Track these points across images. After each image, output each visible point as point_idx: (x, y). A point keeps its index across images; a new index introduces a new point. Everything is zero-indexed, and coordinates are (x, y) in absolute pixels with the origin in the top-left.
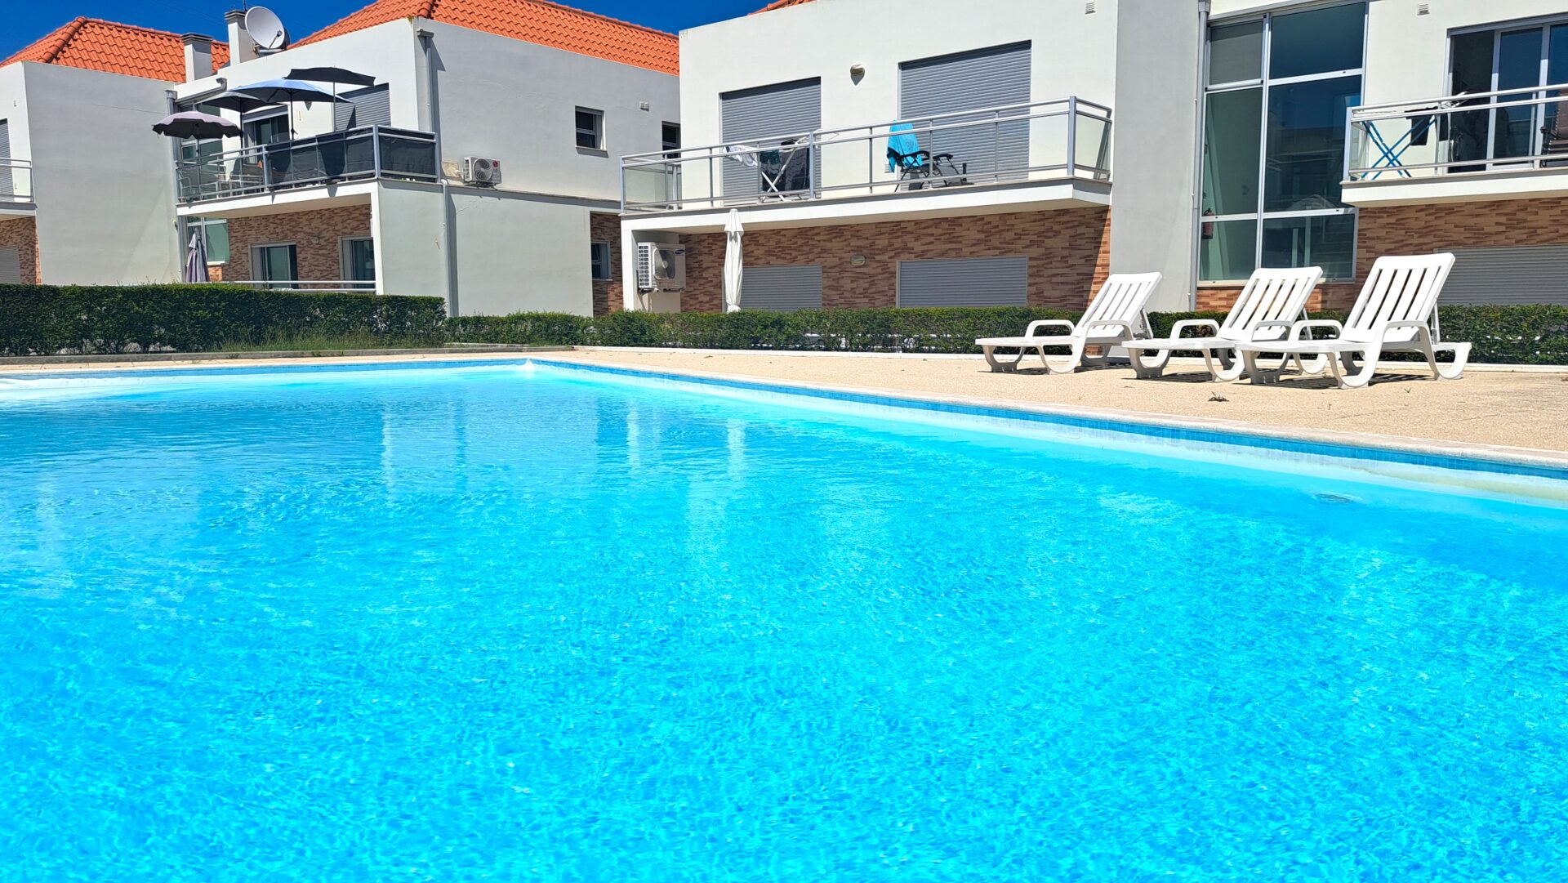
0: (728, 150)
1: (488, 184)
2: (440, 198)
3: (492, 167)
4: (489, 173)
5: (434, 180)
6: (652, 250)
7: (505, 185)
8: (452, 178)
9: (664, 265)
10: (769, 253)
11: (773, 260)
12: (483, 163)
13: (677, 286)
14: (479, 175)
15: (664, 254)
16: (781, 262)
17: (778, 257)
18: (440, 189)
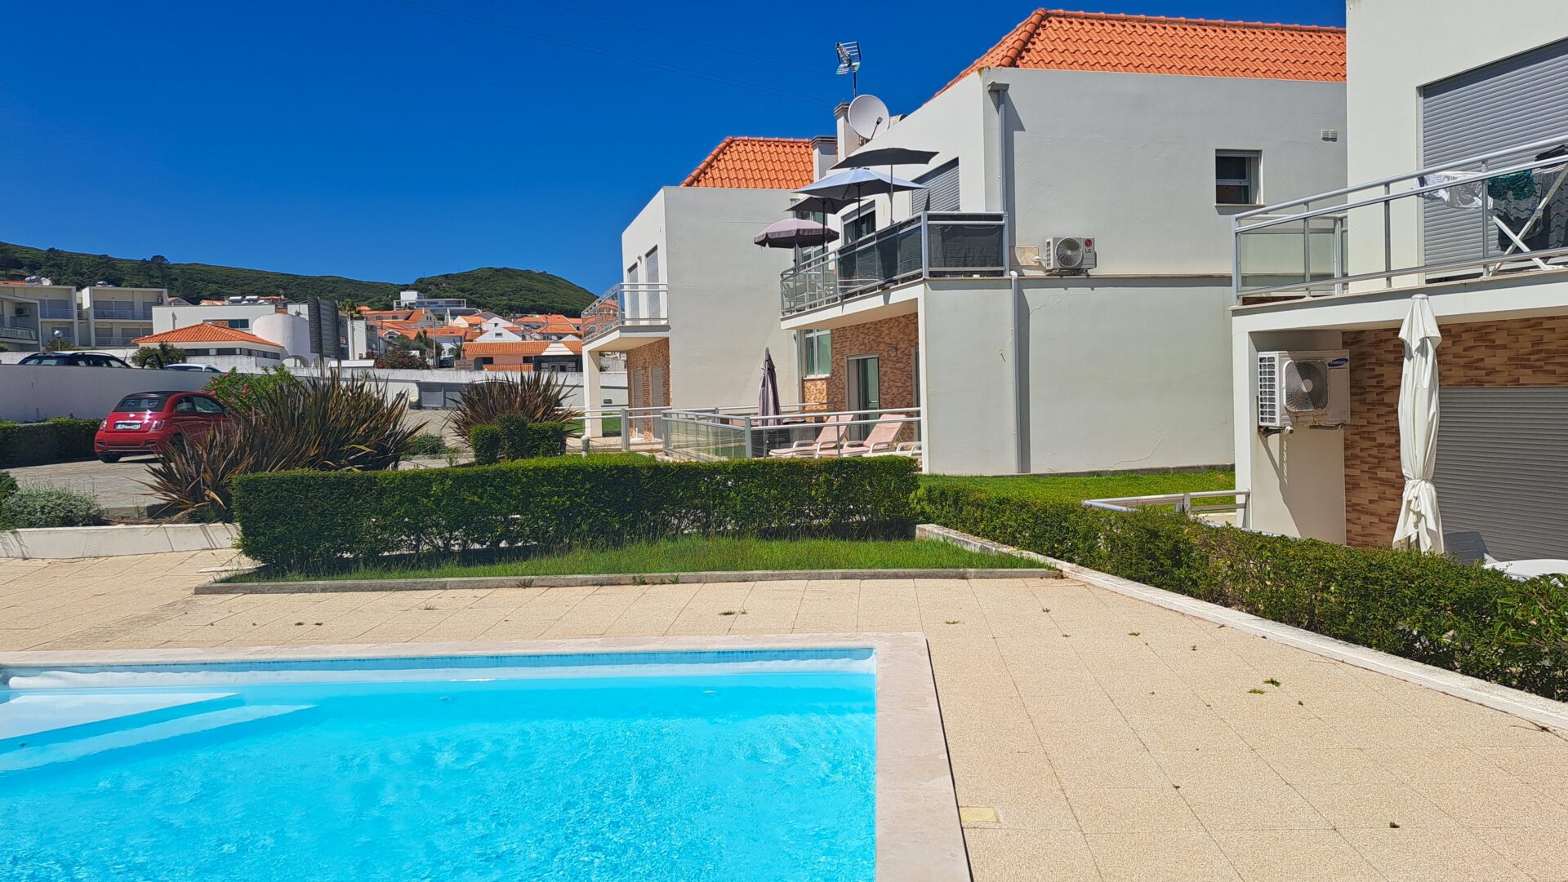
0: (1422, 181)
1: (1078, 271)
2: (1007, 296)
3: (1083, 247)
4: (1078, 256)
5: (1001, 273)
6: (1282, 363)
7: (1105, 268)
8: (1029, 267)
9: (1305, 387)
10: (1520, 362)
11: (1525, 376)
12: (1071, 244)
13: (1331, 420)
14: (1063, 259)
15: (1305, 369)
16: (1542, 378)
17: (1536, 370)
18: (1008, 284)
